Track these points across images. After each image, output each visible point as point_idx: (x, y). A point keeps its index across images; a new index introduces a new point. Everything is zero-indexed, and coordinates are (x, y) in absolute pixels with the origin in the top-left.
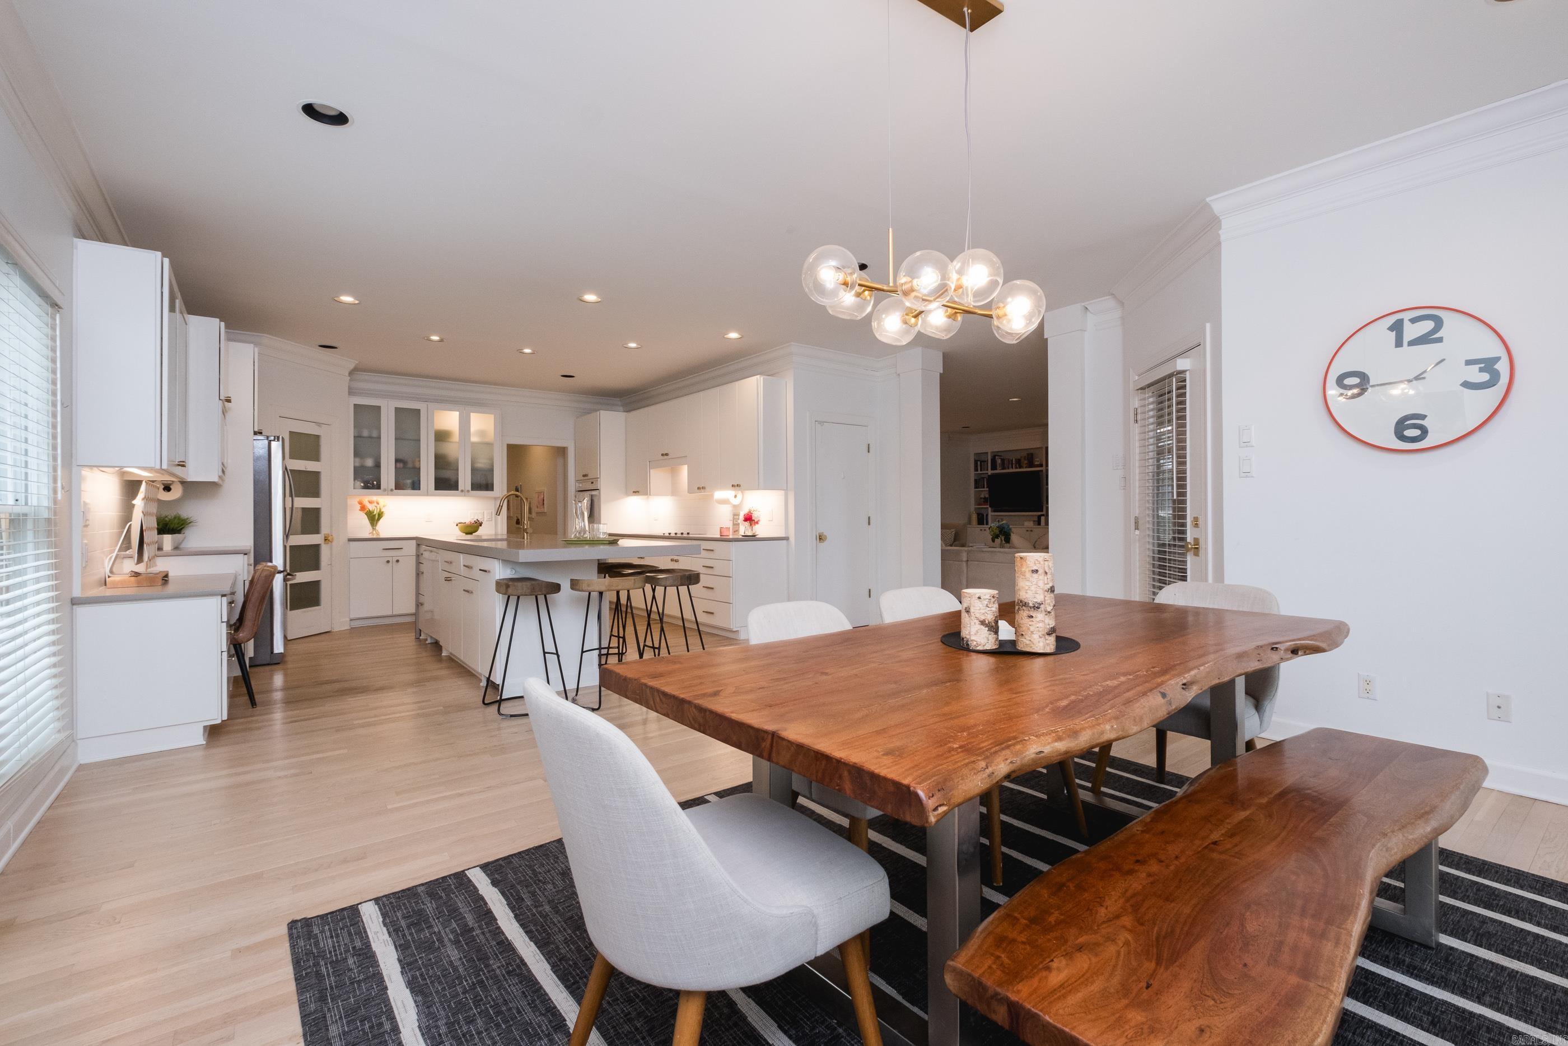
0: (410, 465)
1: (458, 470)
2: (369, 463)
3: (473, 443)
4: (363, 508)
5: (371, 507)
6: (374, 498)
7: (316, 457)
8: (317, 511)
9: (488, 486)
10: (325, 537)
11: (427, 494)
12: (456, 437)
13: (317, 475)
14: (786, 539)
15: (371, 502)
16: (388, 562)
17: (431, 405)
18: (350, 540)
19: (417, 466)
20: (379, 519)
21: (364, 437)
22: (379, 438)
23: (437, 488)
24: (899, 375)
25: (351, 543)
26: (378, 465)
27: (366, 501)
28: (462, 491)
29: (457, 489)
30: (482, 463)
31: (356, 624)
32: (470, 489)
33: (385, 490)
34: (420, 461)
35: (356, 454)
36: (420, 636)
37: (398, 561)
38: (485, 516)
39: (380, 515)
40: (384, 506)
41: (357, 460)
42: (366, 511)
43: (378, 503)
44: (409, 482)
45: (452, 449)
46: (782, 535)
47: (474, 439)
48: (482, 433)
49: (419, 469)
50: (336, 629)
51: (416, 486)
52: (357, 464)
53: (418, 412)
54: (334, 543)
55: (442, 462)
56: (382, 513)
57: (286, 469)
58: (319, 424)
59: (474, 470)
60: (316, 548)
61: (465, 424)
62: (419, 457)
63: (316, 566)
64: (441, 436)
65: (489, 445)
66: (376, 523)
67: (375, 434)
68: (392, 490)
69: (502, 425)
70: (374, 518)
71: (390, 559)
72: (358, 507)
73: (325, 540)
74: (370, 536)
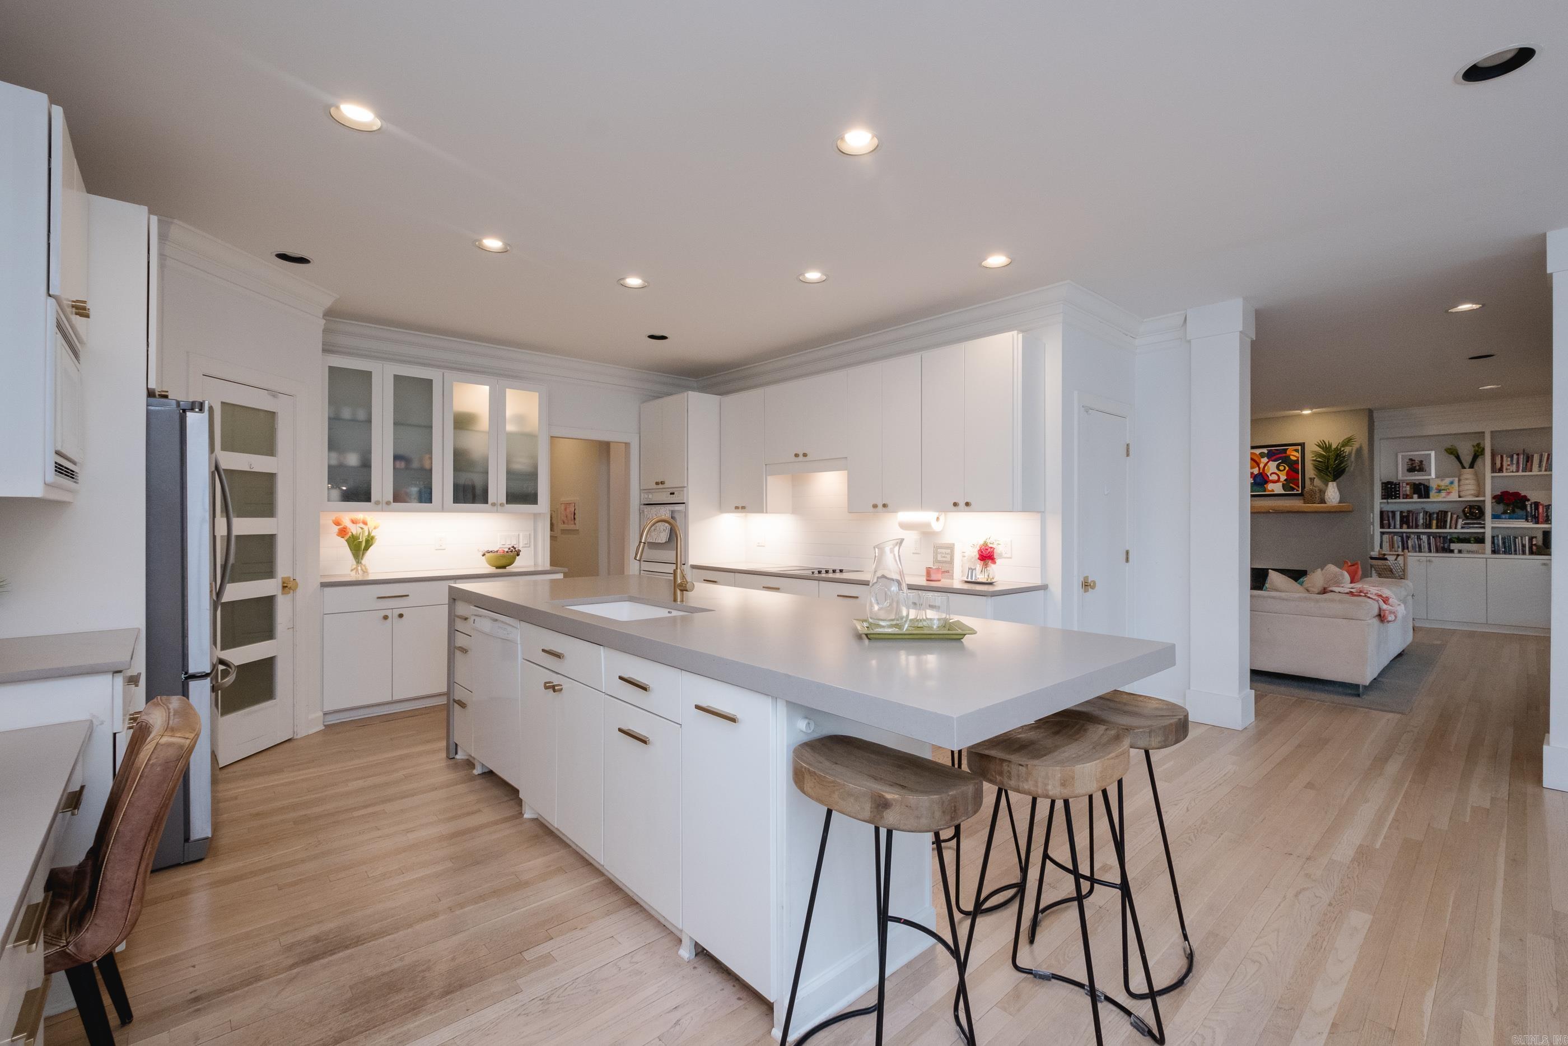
0: (415, 465)
1: (487, 473)
2: (352, 460)
3: (510, 435)
4: (343, 532)
5: (354, 530)
6: (360, 516)
7: (269, 449)
8: (268, 541)
9: (529, 497)
10: (284, 583)
11: (443, 509)
12: (484, 423)
13: (270, 478)
14: (1044, 587)
15: (354, 522)
16: (386, 617)
17: (448, 374)
18: (324, 585)
19: (427, 467)
20: (367, 548)
21: (344, 420)
22: (369, 421)
23: (456, 500)
24: (1189, 342)
25: (327, 590)
26: (366, 464)
27: (346, 522)
28: (493, 504)
29: (486, 502)
30: (521, 464)
31: (333, 720)
32: (505, 502)
33: (377, 503)
34: (431, 458)
35: (332, 446)
36: (456, 753)
37: (401, 616)
38: (521, 540)
39: (369, 542)
40: (375, 528)
41: (334, 455)
42: (347, 537)
43: (365, 523)
44: (414, 490)
45: (477, 443)
46: (1037, 582)
47: (510, 428)
48: (520, 419)
49: (431, 470)
50: (301, 733)
51: (426, 496)
52: (334, 462)
53: (429, 383)
54: (300, 591)
55: (461, 460)
56: (373, 538)
57: (217, 468)
58: (274, 394)
59: (510, 474)
60: (269, 602)
61: (497, 404)
62: (431, 453)
63: (268, 633)
64: (463, 422)
65: (530, 437)
66: (363, 554)
67: (361, 415)
68: (388, 503)
69: (549, 408)
70: (359, 547)
71: (388, 613)
72: (336, 529)
73: (284, 587)
74: (353, 577)
